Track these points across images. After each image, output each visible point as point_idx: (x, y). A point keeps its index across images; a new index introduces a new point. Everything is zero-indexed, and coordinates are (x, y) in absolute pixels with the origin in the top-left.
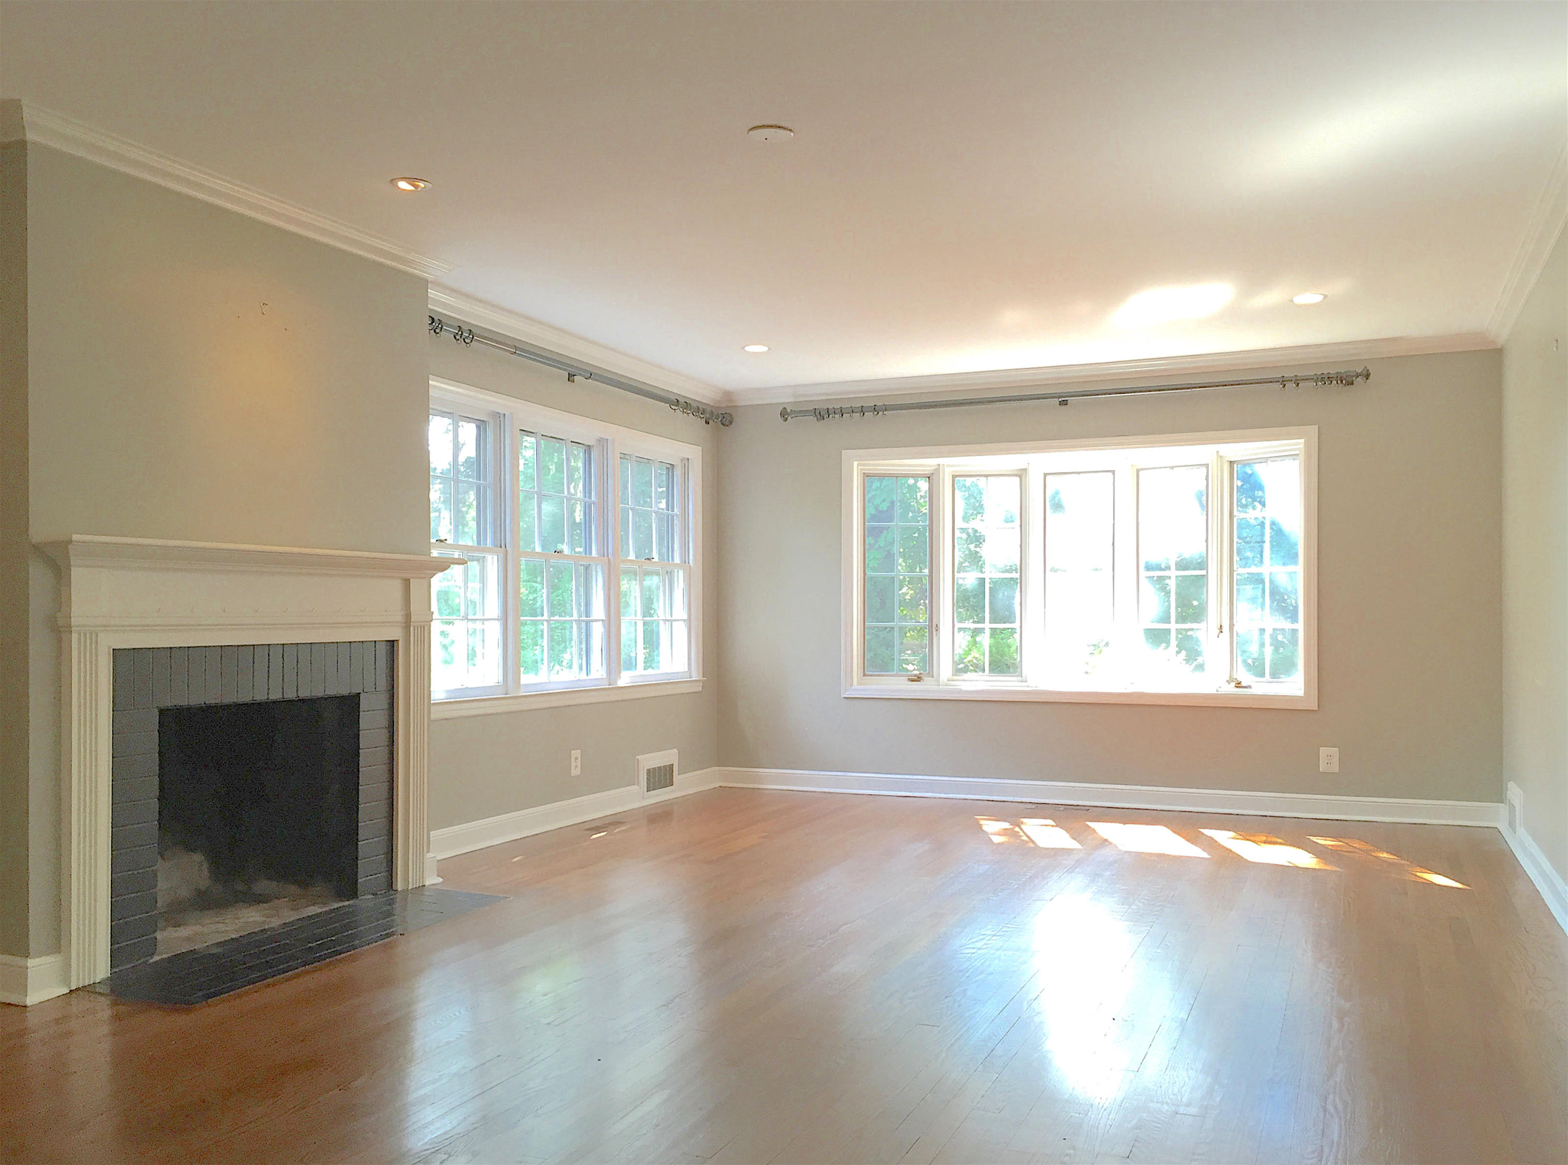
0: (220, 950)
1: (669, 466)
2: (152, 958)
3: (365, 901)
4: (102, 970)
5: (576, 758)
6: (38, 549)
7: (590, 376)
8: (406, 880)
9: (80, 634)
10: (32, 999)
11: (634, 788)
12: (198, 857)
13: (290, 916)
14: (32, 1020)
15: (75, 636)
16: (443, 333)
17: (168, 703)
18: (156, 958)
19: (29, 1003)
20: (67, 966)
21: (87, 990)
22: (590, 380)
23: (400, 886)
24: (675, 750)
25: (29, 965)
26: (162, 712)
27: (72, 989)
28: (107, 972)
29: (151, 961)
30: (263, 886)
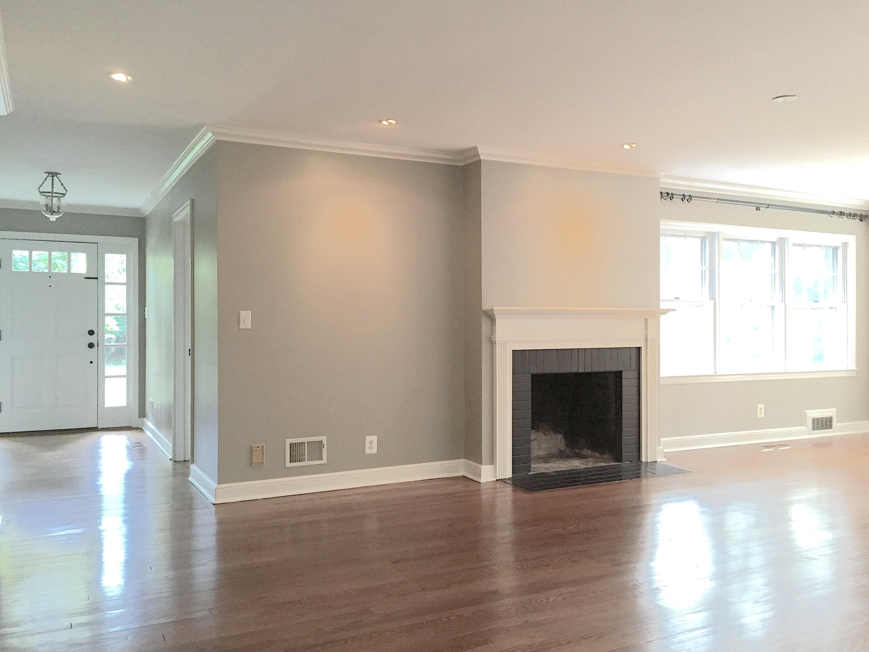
0: (555, 474)
1: (834, 248)
2: (529, 473)
3: (626, 464)
4: (509, 474)
5: (761, 409)
6: (485, 312)
7: (768, 206)
8: (647, 457)
9: (499, 344)
10: (482, 481)
11: (803, 428)
12: (560, 436)
13: (590, 465)
14: (483, 487)
15: (497, 345)
16: (674, 199)
17: (535, 372)
18: (531, 473)
19: (481, 482)
20: (495, 471)
21: (503, 481)
22: (768, 209)
23: (643, 460)
24: (835, 409)
25: (481, 467)
26: (533, 376)
27: (497, 479)
28: (511, 476)
29: (529, 474)
30: (585, 452)
